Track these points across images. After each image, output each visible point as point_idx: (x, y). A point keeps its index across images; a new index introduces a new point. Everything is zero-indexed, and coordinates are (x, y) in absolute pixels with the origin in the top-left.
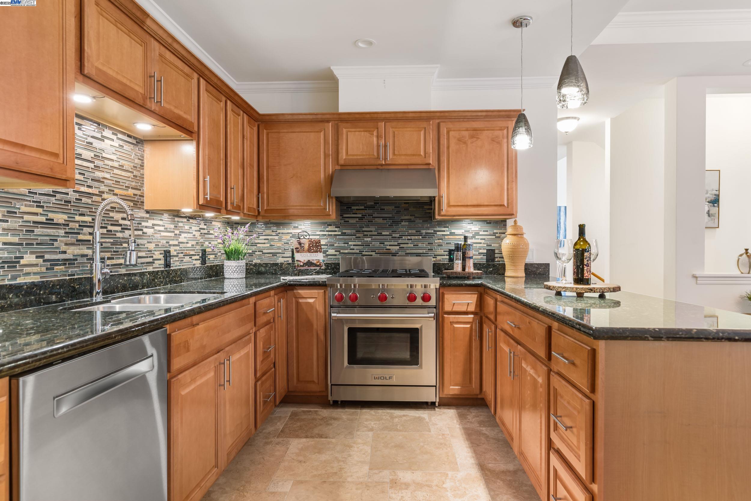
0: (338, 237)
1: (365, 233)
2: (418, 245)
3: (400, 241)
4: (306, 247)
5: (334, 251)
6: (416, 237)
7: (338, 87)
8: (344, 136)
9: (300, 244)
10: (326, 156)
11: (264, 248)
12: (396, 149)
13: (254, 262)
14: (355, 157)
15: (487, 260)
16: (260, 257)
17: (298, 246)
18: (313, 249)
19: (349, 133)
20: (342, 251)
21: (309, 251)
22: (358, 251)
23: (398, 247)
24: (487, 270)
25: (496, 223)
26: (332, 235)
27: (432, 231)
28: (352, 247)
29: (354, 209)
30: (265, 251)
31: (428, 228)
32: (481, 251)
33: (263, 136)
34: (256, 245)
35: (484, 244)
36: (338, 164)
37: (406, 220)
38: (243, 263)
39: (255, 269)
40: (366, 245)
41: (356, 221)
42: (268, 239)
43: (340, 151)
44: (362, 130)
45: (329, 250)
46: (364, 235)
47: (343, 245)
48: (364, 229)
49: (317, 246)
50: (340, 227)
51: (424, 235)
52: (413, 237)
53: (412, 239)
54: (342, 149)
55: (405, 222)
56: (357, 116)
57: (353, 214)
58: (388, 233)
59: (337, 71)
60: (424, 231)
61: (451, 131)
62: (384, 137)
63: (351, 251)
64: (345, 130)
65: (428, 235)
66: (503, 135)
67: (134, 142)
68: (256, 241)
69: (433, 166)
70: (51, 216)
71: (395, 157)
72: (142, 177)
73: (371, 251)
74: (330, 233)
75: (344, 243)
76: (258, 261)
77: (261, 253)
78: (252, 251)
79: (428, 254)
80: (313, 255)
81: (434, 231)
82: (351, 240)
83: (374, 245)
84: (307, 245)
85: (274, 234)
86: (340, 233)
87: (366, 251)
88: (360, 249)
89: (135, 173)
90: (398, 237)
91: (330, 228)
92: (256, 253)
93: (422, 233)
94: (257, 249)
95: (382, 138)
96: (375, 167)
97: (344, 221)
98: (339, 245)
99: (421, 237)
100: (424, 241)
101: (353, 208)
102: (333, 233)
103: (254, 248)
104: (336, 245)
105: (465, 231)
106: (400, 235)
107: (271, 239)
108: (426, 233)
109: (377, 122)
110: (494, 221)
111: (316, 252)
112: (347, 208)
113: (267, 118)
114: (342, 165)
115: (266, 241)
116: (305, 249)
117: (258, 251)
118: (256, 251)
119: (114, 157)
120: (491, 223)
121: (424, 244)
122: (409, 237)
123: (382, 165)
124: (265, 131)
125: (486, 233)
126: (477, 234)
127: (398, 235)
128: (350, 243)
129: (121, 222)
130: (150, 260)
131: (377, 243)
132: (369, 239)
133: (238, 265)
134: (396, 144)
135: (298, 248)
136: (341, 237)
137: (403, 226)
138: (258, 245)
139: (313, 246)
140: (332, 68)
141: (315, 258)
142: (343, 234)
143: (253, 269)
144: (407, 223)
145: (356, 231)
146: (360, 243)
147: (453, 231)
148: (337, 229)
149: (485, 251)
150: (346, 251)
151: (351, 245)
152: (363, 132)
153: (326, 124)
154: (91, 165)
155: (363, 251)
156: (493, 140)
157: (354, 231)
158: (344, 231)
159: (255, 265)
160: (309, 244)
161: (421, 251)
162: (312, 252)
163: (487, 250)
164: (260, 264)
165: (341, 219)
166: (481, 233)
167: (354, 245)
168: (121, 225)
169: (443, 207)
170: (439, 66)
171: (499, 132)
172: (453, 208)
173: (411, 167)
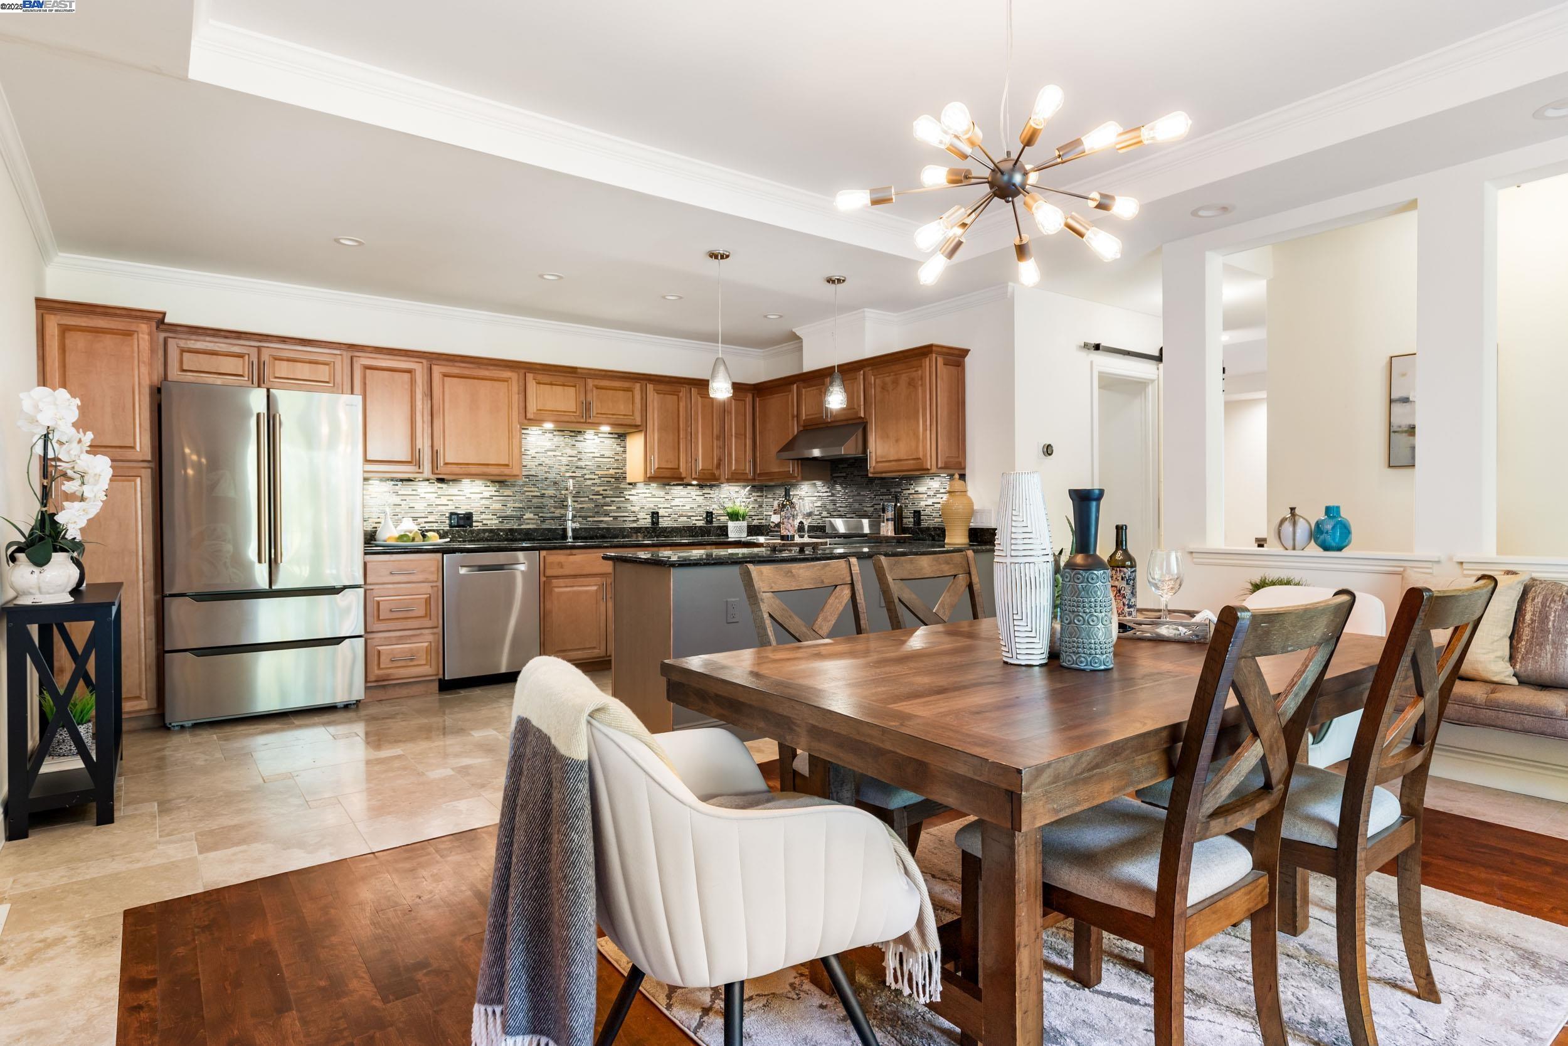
0: (829, 498)
6: (887, 497)
7: (802, 347)
8: (803, 397)
10: (793, 417)
14: (812, 416)
19: (805, 394)
20: (832, 513)
22: (844, 513)
33: (756, 404)
36: (801, 425)
38: (744, 524)
43: (801, 411)
44: (815, 388)
45: (823, 512)
47: (833, 507)
54: (802, 409)
56: (810, 375)
57: (840, 473)
59: (798, 332)
60: (893, 490)
61: (877, 378)
63: (838, 513)
64: (804, 390)
66: (918, 375)
67: (616, 436)
69: (865, 419)
70: (543, 492)
72: (625, 460)
74: (824, 494)
75: (834, 505)
86: (830, 494)
89: (616, 458)
96: (825, 425)
97: (834, 481)
98: (830, 507)
102: (826, 494)
109: (824, 378)
112: (835, 466)
113: (758, 386)
114: (804, 425)
119: (596, 451)
122: (881, 497)
123: (829, 423)
124: (757, 398)
129: (602, 492)
130: (635, 518)
131: (857, 504)
133: (737, 525)
136: (831, 498)
140: (794, 330)
151: (839, 507)
152: (815, 391)
153: (793, 386)
154: (576, 459)
155: (848, 513)
156: (910, 384)
165: (831, 480)
167: (841, 507)
168: (602, 495)
169: (872, 465)
170: (866, 309)
171: (915, 373)
172: (880, 464)
173: (850, 422)
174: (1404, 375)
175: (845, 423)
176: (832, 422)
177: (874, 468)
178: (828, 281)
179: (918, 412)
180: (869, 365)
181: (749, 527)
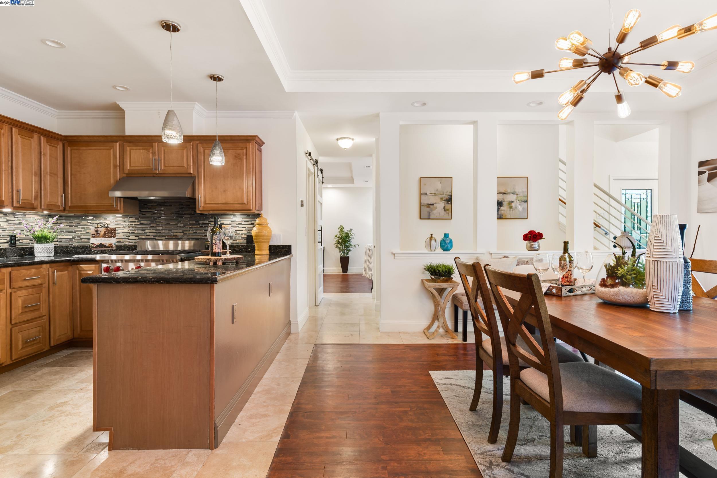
0: (137, 226)
1: (158, 223)
2: (197, 232)
3: (183, 229)
4: (102, 233)
5: (134, 236)
6: (196, 226)
7: (125, 116)
8: (128, 153)
9: (97, 231)
10: (115, 166)
11: (82, 234)
12: (166, 162)
13: (74, 245)
14: (137, 168)
15: (247, 243)
16: (78, 241)
17: (95, 233)
18: (108, 235)
19: (131, 150)
20: (140, 237)
21: (104, 236)
22: (152, 237)
23: (182, 234)
24: (247, 250)
25: (253, 216)
26: (133, 225)
27: (208, 222)
28: (148, 234)
29: (149, 206)
30: (81, 237)
31: (204, 220)
32: (243, 236)
33: (68, 152)
34: (75, 233)
35: (245, 231)
36: (124, 173)
37: (188, 214)
38: (52, 245)
39: (74, 251)
40: (158, 232)
41: (151, 215)
42: (84, 228)
43: (125, 163)
44: (141, 148)
45: (130, 236)
46: (157, 225)
47: (141, 232)
48: (157, 221)
49: (111, 233)
50: (138, 219)
51: (201, 225)
52: (193, 226)
53: (192, 228)
54: (127, 162)
55: (187, 215)
56: (137, 138)
57: (149, 209)
58: (174, 223)
59: (122, 105)
60: (201, 222)
61: (206, 150)
62: (157, 154)
63: (147, 237)
64: (128, 148)
65: (204, 225)
66: (243, 152)
68: (75, 230)
69: (194, 175)
71: (166, 168)
73: (163, 237)
74: (132, 223)
75: (142, 231)
76: (77, 245)
77: (79, 238)
78: (73, 237)
79: (204, 238)
80: (107, 240)
81: (209, 222)
82: (147, 228)
83: (164, 232)
84: (103, 232)
85: (89, 224)
86: (139, 223)
87: (158, 237)
88: (154, 235)
90: (182, 226)
91: (132, 220)
92: (75, 238)
93: (200, 223)
94: (76, 235)
95: (156, 154)
96: (152, 175)
97: (142, 215)
98: (138, 232)
99: (199, 226)
100: (202, 229)
101: (148, 204)
102: (134, 223)
103: (73, 234)
104: (136, 232)
105: (231, 222)
106: (183, 225)
107: (86, 228)
108: (203, 223)
109: (152, 143)
110: (252, 214)
111: (111, 237)
112: (144, 204)
113: (70, 138)
114: (127, 174)
115: (83, 229)
116: (100, 235)
117: (77, 237)
118: (75, 237)
120: (250, 216)
121: (201, 231)
122: (190, 226)
123: (157, 174)
124: (69, 148)
125: (246, 223)
126: (240, 224)
127: (182, 225)
128: (146, 231)
131: (167, 231)
132: (161, 228)
133: (44, 247)
134: (166, 158)
135: (94, 234)
136: (140, 226)
137: (186, 218)
138: (77, 232)
139: (108, 232)
140: (118, 103)
141: (107, 242)
142: (142, 224)
143: (72, 250)
144: (189, 216)
145: (151, 222)
146: (154, 231)
147: (222, 222)
148: (136, 220)
149: (246, 236)
150: (144, 237)
151: (147, 232)
152: (142, 150)
153: (114, 144)
155: (156, 237)
156: (236, 157)
157: (149, 222)
158: (142, 222)
159: (74, 247)
160: (105, 232)
161: (199, 237)
162: (107, 237)
163: (247, 236)
164: (77, 246)
165: (140, 213)
166: (243, 223)
167: (149, 232)
169: (201, 205)
170: (196, 103)
171: (241, 151)
172: (208, 205)
173: (178, 175)
174: (425, 185)
175: (174, 176)
176: (159, 174)
177: (203, 207)
178: (211, 78)
179: (243, 174)
180: (197, 140)
181: (56, 247)
